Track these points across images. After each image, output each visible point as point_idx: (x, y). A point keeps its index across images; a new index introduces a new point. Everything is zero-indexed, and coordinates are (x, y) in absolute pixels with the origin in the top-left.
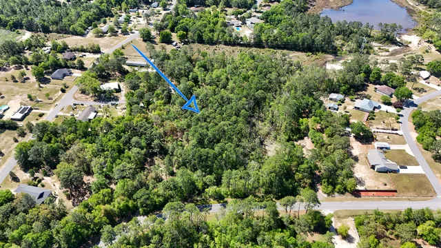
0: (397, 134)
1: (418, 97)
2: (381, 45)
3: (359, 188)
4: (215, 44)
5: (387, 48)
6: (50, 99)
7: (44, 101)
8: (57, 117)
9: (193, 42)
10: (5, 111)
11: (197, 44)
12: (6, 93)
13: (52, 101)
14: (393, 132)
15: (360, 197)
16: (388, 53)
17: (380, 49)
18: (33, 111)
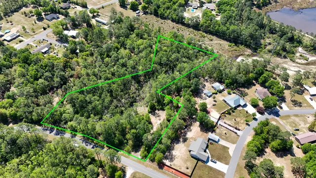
0: (236, 133)
1: (288, 109)
2: (305, 52)
3: (167, 162)
4: (165, 18)
5: (308, 56)
6: (34, 32)
7: (30, 33)
8: (28, 45)
9: (151, 14)
10: (6, 33)
11: (153, 15)
12: (16, 22)
13: (33, 34)
14: (235, 131)
15: (162, 169)
16: (304, 62)
17: (301, 56)
18: (20, 37)
